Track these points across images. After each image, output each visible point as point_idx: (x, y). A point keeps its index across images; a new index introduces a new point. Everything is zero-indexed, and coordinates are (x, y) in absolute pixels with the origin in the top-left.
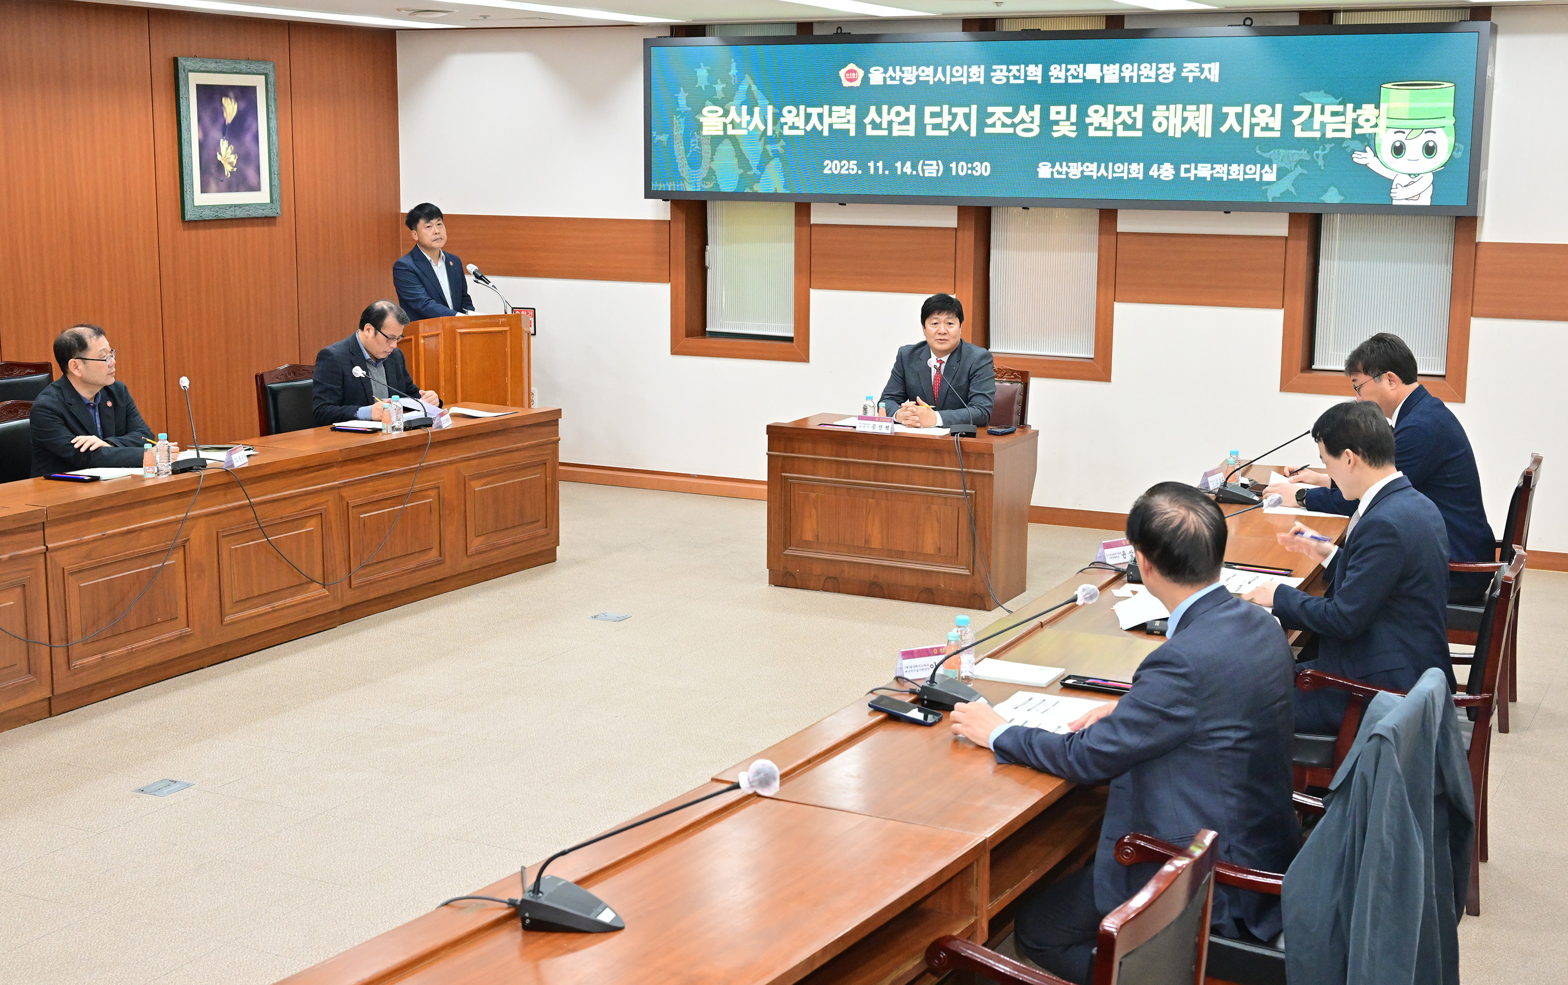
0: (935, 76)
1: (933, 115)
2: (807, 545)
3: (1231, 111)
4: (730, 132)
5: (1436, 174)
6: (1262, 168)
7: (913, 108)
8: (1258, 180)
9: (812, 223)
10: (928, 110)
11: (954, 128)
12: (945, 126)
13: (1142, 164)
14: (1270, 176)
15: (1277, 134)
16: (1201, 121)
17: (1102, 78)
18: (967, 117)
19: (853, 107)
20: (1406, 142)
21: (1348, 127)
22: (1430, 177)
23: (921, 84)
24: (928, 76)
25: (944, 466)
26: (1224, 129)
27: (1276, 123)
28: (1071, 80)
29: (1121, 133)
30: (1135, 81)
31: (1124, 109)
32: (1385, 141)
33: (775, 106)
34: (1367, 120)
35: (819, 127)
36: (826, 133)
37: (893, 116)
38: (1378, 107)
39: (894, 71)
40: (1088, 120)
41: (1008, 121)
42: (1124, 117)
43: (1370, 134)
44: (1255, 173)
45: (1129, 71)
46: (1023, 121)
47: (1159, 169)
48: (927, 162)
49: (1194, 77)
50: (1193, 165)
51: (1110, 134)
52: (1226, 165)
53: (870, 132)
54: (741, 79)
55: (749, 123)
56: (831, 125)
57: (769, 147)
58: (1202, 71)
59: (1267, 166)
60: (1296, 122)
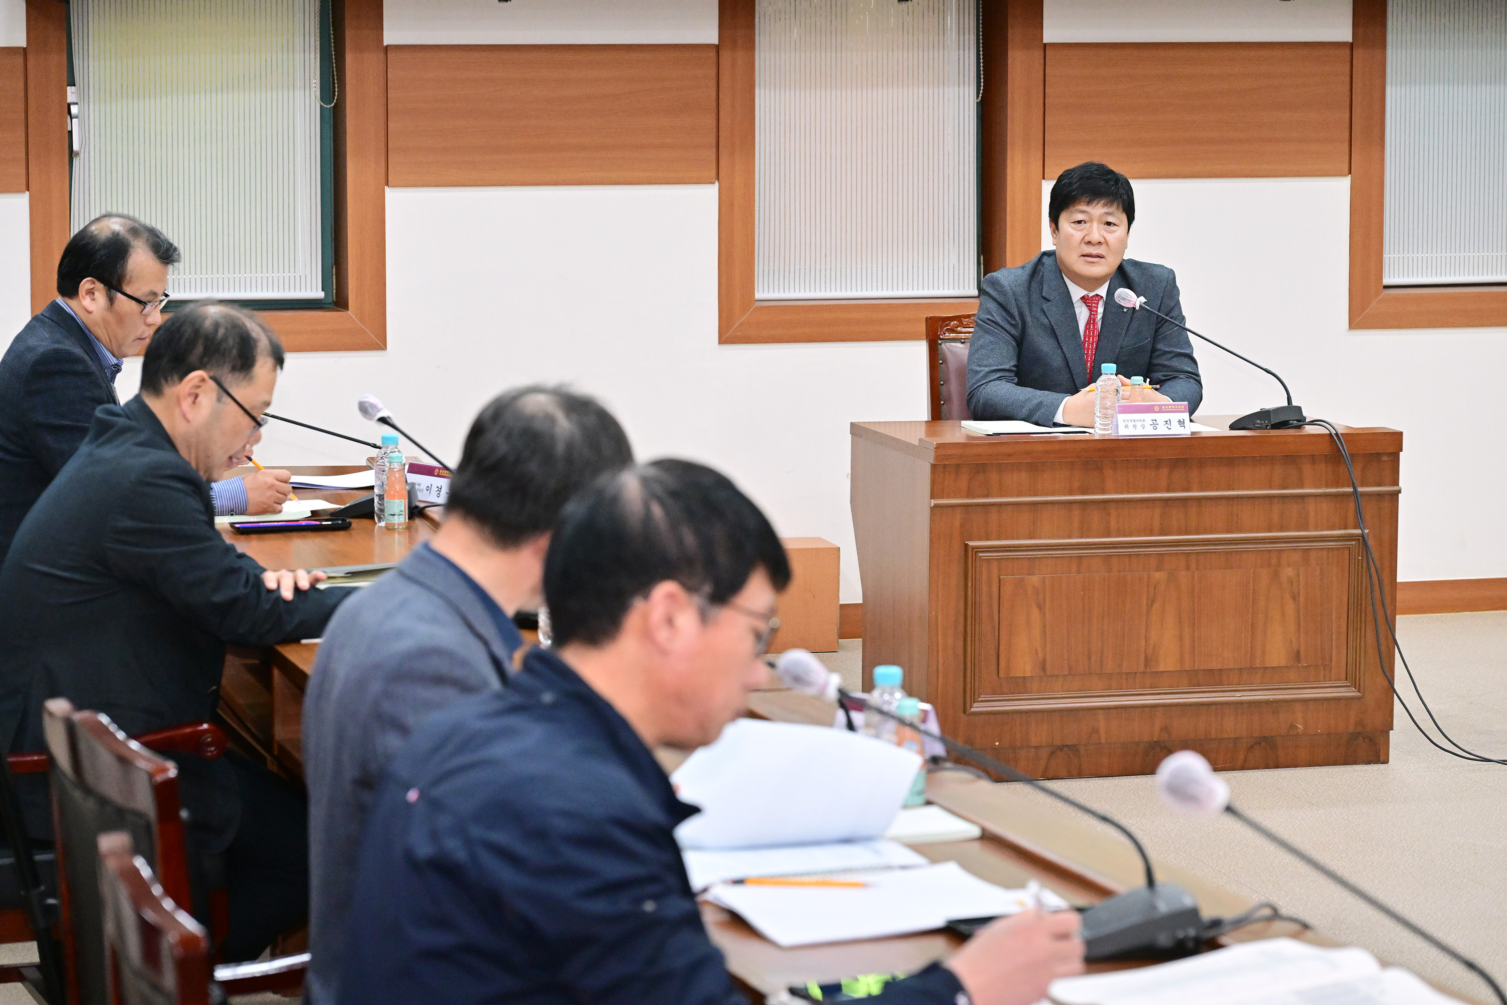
2: (1019, 686)
9: (386, 42)
25: (1302, 487)
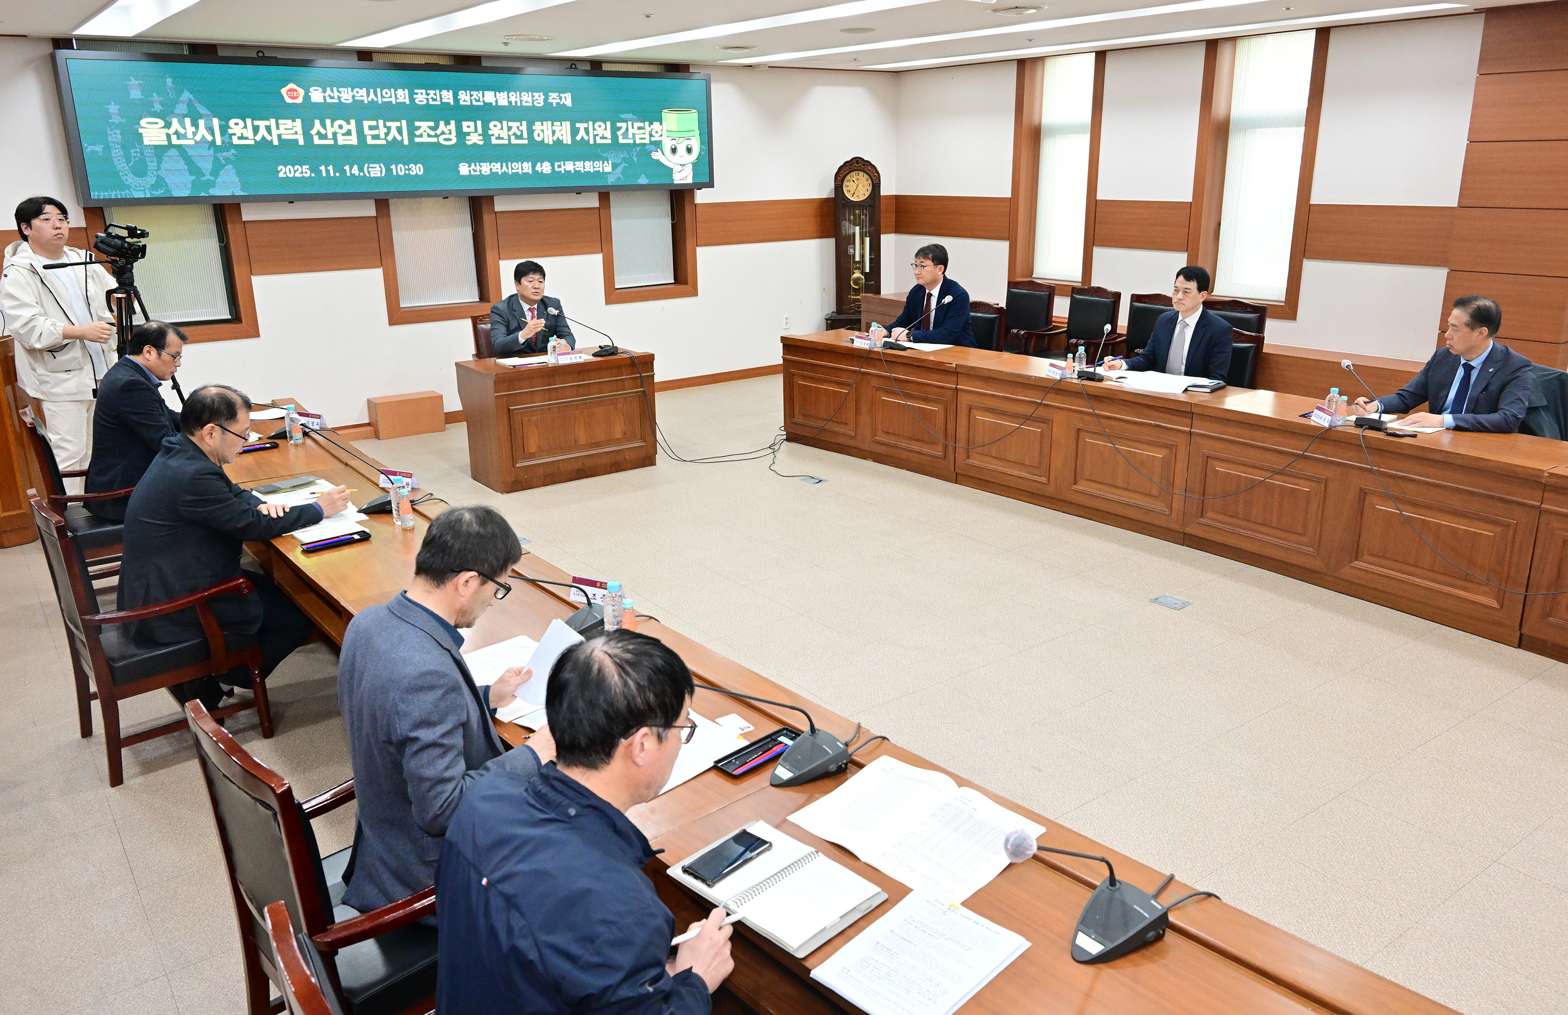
0: (368, 95)
1: (371, 128)
2: (532, 456)
3: (581, 126)
4: (175, 141)
5: (694, 164)
6: (603, 163)
7: (353, 122)
8: (601, 171)
9: (244, 221)
10: (366, 124)
11: (390, 138)
12: (382, 136)
13: (530, 163)
14: (608, 169)
15: (609, 141)
16: (564, 132)
17: (496, 101)
18: (399, 130)
19: (299, 121)
20: (677, 145)
21: (647, 136)
22: (690, 166)
23: (357, 103)
24: (363, 96)
26: (578, 138)
27: (608, 134)
28: (474, 103)
29: (514, 141)
30: (519, 104)
31: (514, 125)
32: (667, 145)
33: (220, 119)
34: (657, 132)
35: (268, 138)
36: (276, 142)
37: (336, 128)
38: (661, 124)
39: (332, 91)
40: (490, 132)
41: (432, 133)
42: (514, 130)
43: (659, 141)
44: (599, 167)
45: (514, 97)
46: (443, 133)
47: (541, 166)
48: (371, 165)
49: (556, 103)
50: (562, 162)
51: (506, 142)
52: (582, 162)
53: (317, 141)
54: (179, 92)
55: (195, 134)
56: (279, 136)
57: (219, 154)
58: (561, 98)
59: (606, 162)
60: (619, 133)
